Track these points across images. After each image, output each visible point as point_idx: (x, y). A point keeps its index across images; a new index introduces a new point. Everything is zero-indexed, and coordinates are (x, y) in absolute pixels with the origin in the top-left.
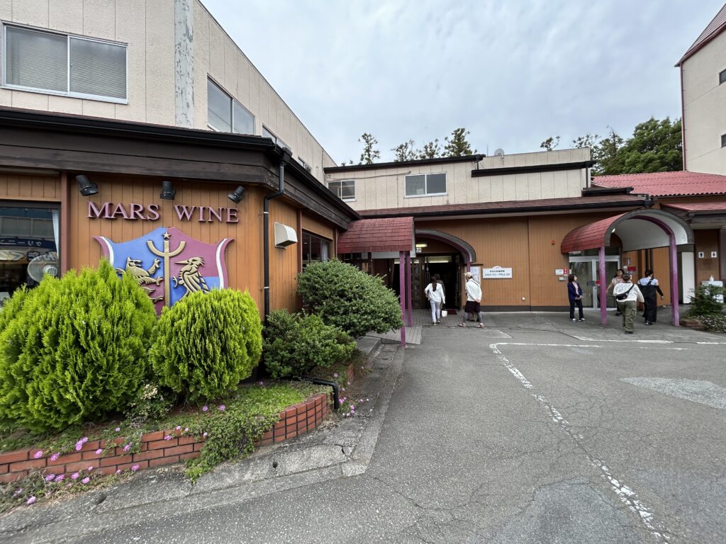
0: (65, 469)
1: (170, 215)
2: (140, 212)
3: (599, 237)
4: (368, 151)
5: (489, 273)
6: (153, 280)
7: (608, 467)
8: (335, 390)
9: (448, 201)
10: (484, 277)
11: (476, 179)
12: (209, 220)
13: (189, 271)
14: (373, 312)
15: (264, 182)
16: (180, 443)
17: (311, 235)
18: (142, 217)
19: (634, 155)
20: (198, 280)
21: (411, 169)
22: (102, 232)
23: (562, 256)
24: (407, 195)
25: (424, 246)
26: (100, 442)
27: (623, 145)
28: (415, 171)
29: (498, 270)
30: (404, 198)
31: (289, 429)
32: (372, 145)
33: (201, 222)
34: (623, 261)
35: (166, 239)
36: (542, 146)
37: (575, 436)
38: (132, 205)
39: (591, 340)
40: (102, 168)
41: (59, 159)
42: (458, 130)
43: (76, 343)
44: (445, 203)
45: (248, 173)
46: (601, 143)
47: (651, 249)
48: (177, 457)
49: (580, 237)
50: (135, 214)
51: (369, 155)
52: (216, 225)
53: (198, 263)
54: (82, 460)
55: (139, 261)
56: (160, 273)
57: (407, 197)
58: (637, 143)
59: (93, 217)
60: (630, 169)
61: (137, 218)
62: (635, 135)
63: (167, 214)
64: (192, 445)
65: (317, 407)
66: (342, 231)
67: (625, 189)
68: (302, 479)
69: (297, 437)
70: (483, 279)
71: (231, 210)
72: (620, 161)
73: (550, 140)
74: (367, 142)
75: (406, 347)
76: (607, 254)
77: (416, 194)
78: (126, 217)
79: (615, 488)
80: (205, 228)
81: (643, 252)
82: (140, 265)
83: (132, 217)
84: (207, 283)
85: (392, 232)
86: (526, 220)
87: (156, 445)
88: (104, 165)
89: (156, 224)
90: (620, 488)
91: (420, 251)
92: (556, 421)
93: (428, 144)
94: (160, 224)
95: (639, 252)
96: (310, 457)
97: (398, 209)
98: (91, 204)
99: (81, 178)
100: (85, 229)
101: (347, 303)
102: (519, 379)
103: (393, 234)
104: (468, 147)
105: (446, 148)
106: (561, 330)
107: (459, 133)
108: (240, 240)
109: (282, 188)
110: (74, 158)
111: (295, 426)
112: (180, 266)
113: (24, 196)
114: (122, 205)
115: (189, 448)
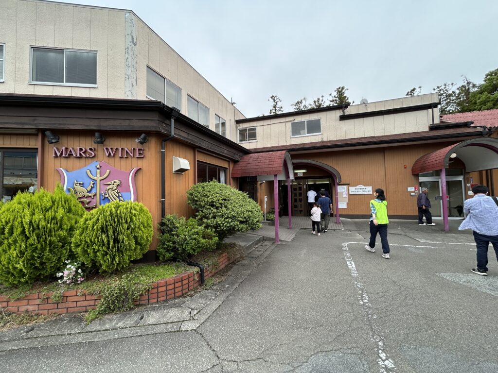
0: (18, 310)
1: (102, 153)
2: (83, 152)
3: (440, 161)
4: (275, 107)
5: (354, 190)
6: (90, 195)
7: (384, 343)
8: (202, 270)
9: (322, 139)
10: (351, 193)
11: (344, 122)
12: (125, 156)
13: (112, 189)
14: (234, 216)
15: (158, 130)
16: (87, 299)
17: (207, 165)
18: (84, 156)
19: (484, 97)
20: (117, 195)
21: (295, 117)
22: (61, 165)
23: (413, 177)
24: (292, 135)
25: (304, 171)
26: (39, 294)
27: (476, 89)
28: (298, 119)
29: (361, 188)
30: (291, 138)
31: (160, 295)
32: (277, 103)
33: (120, 157)
34: (467, 180)
35: (98, 168)
36: (408, 94)
37: (370, 316)
38: (78, 148)
39: (429, 242)
40: (59, 126)
41: (36, 122)
42: (340, 88)
43: (23, 232)
44: (320, 140)
45: (148, 125)
46: (458, 89)
47: (491, 170)
48: (85, 308)
49: (426, 162)
50: (80, 154)
51: (276, 110)
52: (130, 159)
53: (117, 183)
54: (28, 304)
55: (82, 183)
56: (94, 191)
57: (293, 137)
58: (486, 86)
59: (56, 157)
60: (481, 107)
61: (81, 157)
62: (485, 81)
63: (100, 153)
64: (94, 301)
65: (183, 281)
66: (235, 162)
67: (467, 123)
68: (152, 329)
69: (166, 301)
70: (349, 195)
71: (139, 150)
72: (473, 101)
73: (414, 90)
74: (274, 101)
75: (279, 243)
76: (447, 175)
77: (300, 134)
78: (74, 156)
79: (380, 360)
80: (123, 162)
81: (484, 173)
82: (82, 185)
83: (78, 156)
84: (124, 197)
85: (269, 162)
86: (382, 151)
87: (71, 299)
88: (60, 124)
89: (93, 159)
90: (384, 361)
91: (302, 175)
92: (362, 303)
93: (316, 100)
94: (95, 159)
95: (481, 172)
96: (166, 315)
97: (286, 146)
98: (55, 148)
99: (48, 133)
100: (52, 163)
101: (215, 210)
102: (351, 270)
103: (270, 163)
104: (347, 100)
105: (331, 101)
106: (407, 234)
107: (340, 90)
108: (145, 168)
109: (173, 133)
110: (46, 121)
111: (165, 292)
112: (106, 186)
113: (19, 145)
114: (72, 148)
115: (92, 303)
